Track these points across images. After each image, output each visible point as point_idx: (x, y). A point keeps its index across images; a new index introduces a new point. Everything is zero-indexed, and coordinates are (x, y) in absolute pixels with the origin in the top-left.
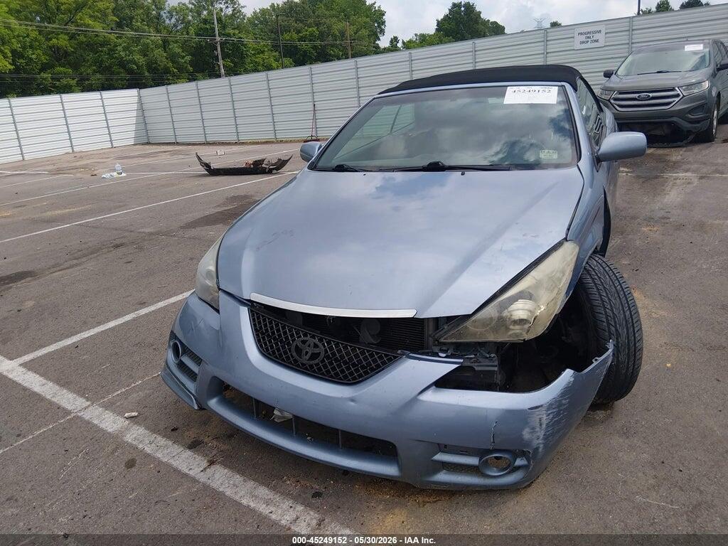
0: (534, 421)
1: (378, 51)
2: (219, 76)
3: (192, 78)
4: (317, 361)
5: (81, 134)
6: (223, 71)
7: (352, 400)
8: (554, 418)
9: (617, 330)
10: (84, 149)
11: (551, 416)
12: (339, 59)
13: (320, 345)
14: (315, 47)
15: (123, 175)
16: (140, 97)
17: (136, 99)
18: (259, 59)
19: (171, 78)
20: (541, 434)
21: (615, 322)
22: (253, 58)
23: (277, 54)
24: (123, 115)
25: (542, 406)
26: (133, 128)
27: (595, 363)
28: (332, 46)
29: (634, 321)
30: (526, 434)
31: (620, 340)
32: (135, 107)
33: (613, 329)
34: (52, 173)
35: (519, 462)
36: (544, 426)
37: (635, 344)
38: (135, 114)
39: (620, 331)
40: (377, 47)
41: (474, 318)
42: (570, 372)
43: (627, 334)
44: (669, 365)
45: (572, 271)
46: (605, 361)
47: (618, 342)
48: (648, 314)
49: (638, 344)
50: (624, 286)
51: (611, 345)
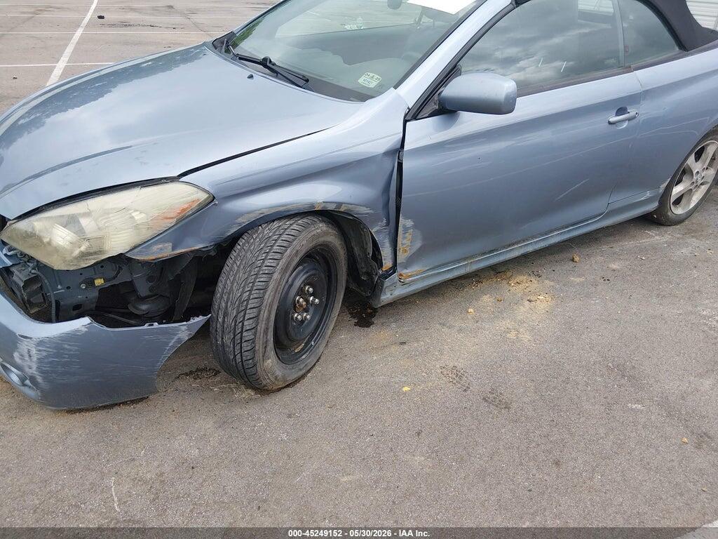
0: (23, 347)
8: (46, 357)
11: (45, 354)
20: (34, 366)
21: (228, 299)
25: (31, 338)
27: (146, 326)
30: (17, 358)
31: (226, 320)
33: (223, 305)
36: (34, 359)
37: (242, 332)
39: (230, 309)
42: (86, 320)
43: (236, 316)
44: (406, 389)
45: (172, 218)
46: (165, 332)
47: (224, 321)
48: (508, 331)
49: (244, 334)
50: (267, 263)
51: (201, 318)
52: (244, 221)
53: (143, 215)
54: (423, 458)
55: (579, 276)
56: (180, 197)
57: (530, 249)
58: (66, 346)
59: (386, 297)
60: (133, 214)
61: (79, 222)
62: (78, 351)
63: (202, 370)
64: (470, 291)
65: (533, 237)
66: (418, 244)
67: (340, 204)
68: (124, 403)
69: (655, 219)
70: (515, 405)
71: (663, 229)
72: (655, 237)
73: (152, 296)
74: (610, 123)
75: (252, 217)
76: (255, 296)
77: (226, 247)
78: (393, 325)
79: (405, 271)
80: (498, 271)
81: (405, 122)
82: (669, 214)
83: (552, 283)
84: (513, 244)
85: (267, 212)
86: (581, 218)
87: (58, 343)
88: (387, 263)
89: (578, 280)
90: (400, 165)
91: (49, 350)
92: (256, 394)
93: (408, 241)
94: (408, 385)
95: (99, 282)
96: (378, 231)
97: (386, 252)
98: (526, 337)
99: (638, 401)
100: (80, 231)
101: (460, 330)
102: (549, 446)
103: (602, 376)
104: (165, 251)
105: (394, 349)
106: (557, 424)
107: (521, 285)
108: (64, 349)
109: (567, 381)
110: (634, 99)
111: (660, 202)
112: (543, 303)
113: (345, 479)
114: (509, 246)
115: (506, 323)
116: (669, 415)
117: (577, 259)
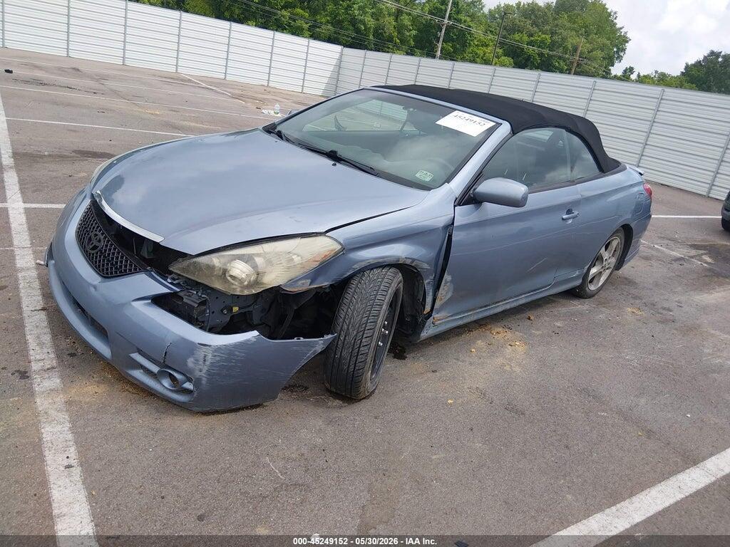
0: (200, 354)
1: (606, 75)
2: (434, 57)
3: (410, 53)
4: (93, 252)
5: (281, 72)
6: (439, 53)
7: (95, 287)
8: (218, 361)
9: (348, 329)
10: (278, 86)
11: (218, 359)
12: (561, 71)
13: (102, 241)
14: (541, 55)
15: (279, 115)
16: (342, 54)
17: (337, 56)
18: (480, 52)
19: (391, 47)
20: (205, 369)
21: (350, 322)
22: (475, 49)
23: (501, 51)
24: (321, 66)
25: (210, 346)
26: (326, 80)
27: (295, 340)
28: (560, 58)
29: (367, 328)
30: (190, 362)
31: (347, 338)
32: (334, 62)
33: (346, 327)
34: (234, 97)
35: (188, 386)
36: (208, 363)
37: (359, 347)
38: (332, 68)
39: (351, 331)
40: (608, 72)
41: (195, 260)
42: (255, 333)
43: (356, 335)
44: (450, 401)
45: (317, 261)
46: (308, 344)
47: (345, 339)
48: (503, 365)
49: (362, 349)
50: (378, 297)
51: (330, 336)
52: (357, 267)
53: (299, 258)
54: (481, 445)
55: (537, 330)
56: (324, 247)
57: (508, 307)
58: (237, 353)
59: (425, 334)
60: (293, 257)
61: (254, 259)
62: (243, 356)
63: (293, 386)
64: (466, 337)
65: (511, 298)
66: (449, 295)
67: (413, 260)
68: (247, 408)
69: (577, 293)
70: (527, 413)
71: (582, 300)
72: (577, 306)
73: (260, 325)
74: (563, 219)
75: (363, 264)
76: (371, 320)
77: (341, 286)
78: (422, 359)
79: (437, 315)
80: (481, 324)
81: (455, 206)
82: (587, 289)
83: (521, 334)
84: (499, 302)
85: (372, 262)
86: (538, 286)
87: (231, 350)
88: (428, 308)
89: (538, 333)
90: (450, 236)
91: (221, 355)
92: (343, 403)
93: (445, 292)
94: (451, 399)
95: (236, 309)
96: (428, 282)
97: (429, 299)
98: (517, 369)
99: (603, 411)
100: (255, 267)
101: (471, 364)
102: (559, 437)
103: (576, 395)
104: (304, 286)
105: (430, 375)
106: (558, 424)
107: (499, 334)
108: (234, 355)
109: (555, 398)
110: (577, 203)
111: (583, 280)
112: (520, 348)
113: (434, 457)
114: (496, 303)
115: (500, 360)
116: (625, 419)
117: (532, 318)
